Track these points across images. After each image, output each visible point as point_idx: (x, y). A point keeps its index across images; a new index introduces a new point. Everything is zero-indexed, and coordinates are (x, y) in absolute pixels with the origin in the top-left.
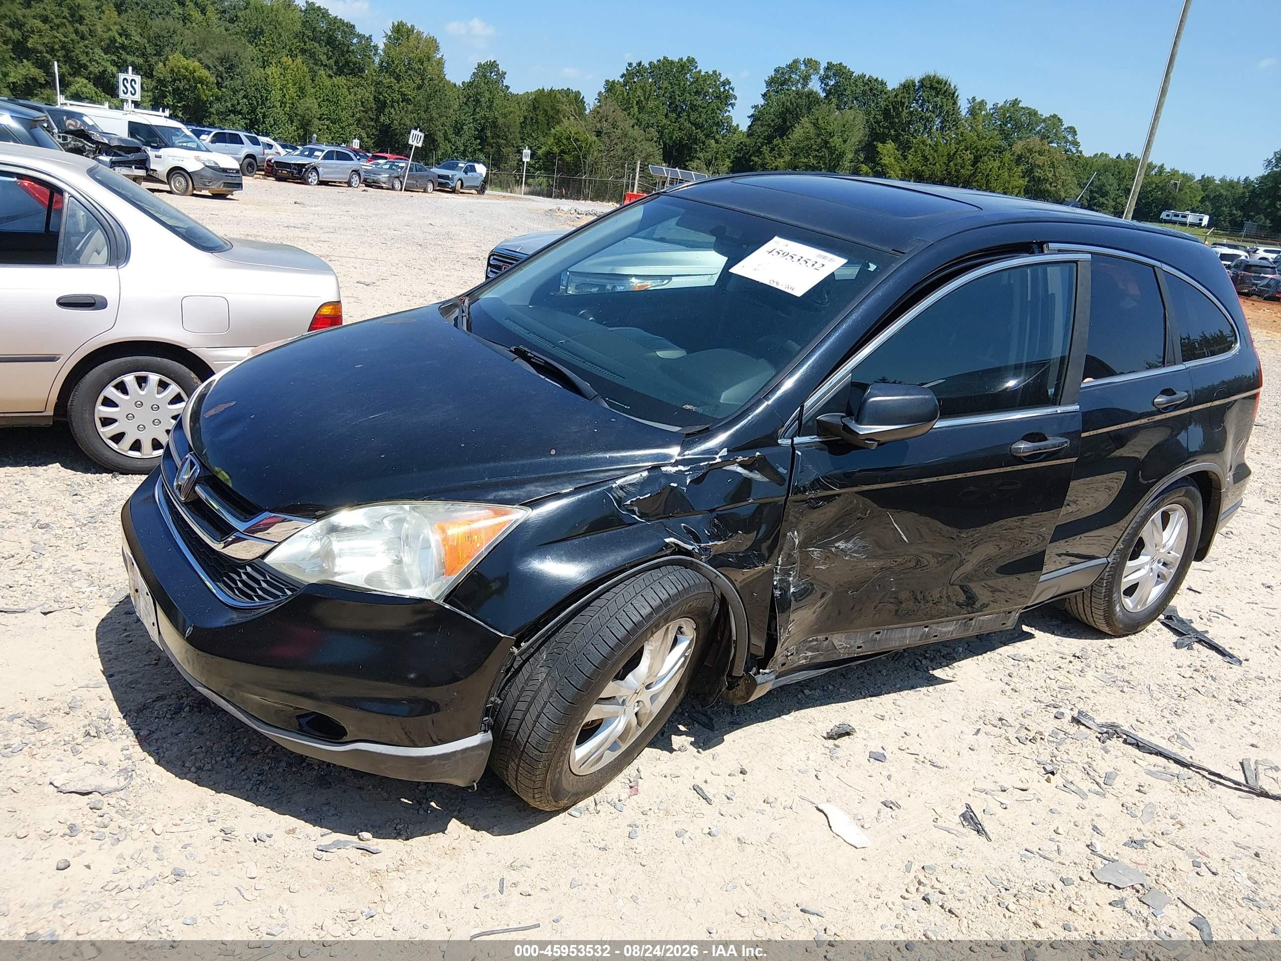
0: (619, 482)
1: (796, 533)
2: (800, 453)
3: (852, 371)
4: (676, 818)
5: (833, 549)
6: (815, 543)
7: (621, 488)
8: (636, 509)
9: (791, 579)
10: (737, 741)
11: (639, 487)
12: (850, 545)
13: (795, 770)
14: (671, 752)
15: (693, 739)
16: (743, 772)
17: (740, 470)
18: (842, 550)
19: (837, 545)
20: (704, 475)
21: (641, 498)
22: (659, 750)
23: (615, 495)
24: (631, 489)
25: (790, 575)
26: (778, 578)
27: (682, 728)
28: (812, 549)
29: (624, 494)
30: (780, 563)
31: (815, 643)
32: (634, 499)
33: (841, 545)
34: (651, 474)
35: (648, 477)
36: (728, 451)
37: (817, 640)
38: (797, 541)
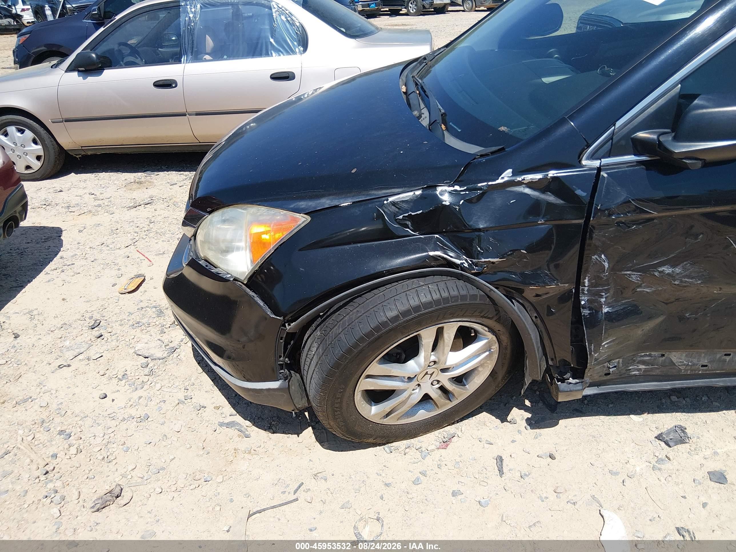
0: (391, 199)
1: (603, 256)
2: (605, 175)
3: (682, 81)
4: (462, 479)
5: (656, 274)
6: (631, 267)
7: (394, 204)
8: (409, 223)
9: (603, 300)
10: (568, 428)
11: (412, 204)
12: (678, 270)
13: (606, 470)
14: (502, 422)
15: (530, 416)
16: (552, 457)
17: (527, 191)
18: (669, 274)
19: (660, 269)
20: (483, 194)
21: (413, 214)
22: (494, 418)
23: (386, 210)
24: (405, 206)
25: (602, 296)
26: (586, 298)
27: (527, 403)
28: (628, 272)
29: (397, 210)
30: (586, 285)
31: (648, 358)
32: (407, 215)
33: (667, 270)
34: (425, 192)
35: (421, 195)
36: (512, 172)
37: (650, 355)
38: (606, 265)
